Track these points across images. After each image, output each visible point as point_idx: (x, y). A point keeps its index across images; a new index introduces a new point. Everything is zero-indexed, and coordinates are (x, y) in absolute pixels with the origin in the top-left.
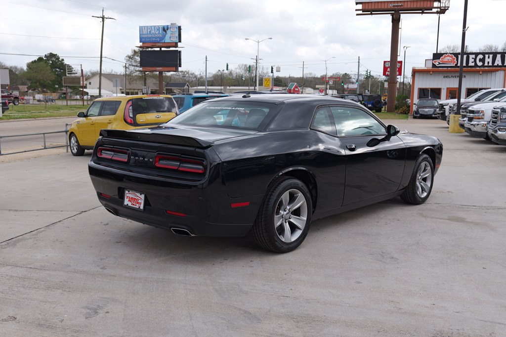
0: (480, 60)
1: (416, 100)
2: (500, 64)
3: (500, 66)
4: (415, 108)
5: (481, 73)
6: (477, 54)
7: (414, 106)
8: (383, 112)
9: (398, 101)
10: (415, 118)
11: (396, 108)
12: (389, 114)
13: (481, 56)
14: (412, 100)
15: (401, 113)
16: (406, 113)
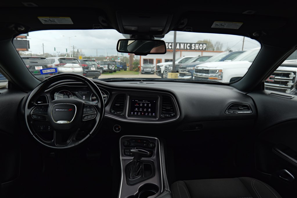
0: (170, 46)
1: (142, 64)
2: (179, 48)
3: (179, 49)
4: (142, 69)
5: (171, 52)
6: (169, 43)
7: (141, 67)
8: (128, 71)
9: (134, 65)
10: (142, 73)
11: (134, 68)
12: (131, 72)
13: (170, 44)
14: (140, 65)
15: (136, 71)
16: (138, 71)
